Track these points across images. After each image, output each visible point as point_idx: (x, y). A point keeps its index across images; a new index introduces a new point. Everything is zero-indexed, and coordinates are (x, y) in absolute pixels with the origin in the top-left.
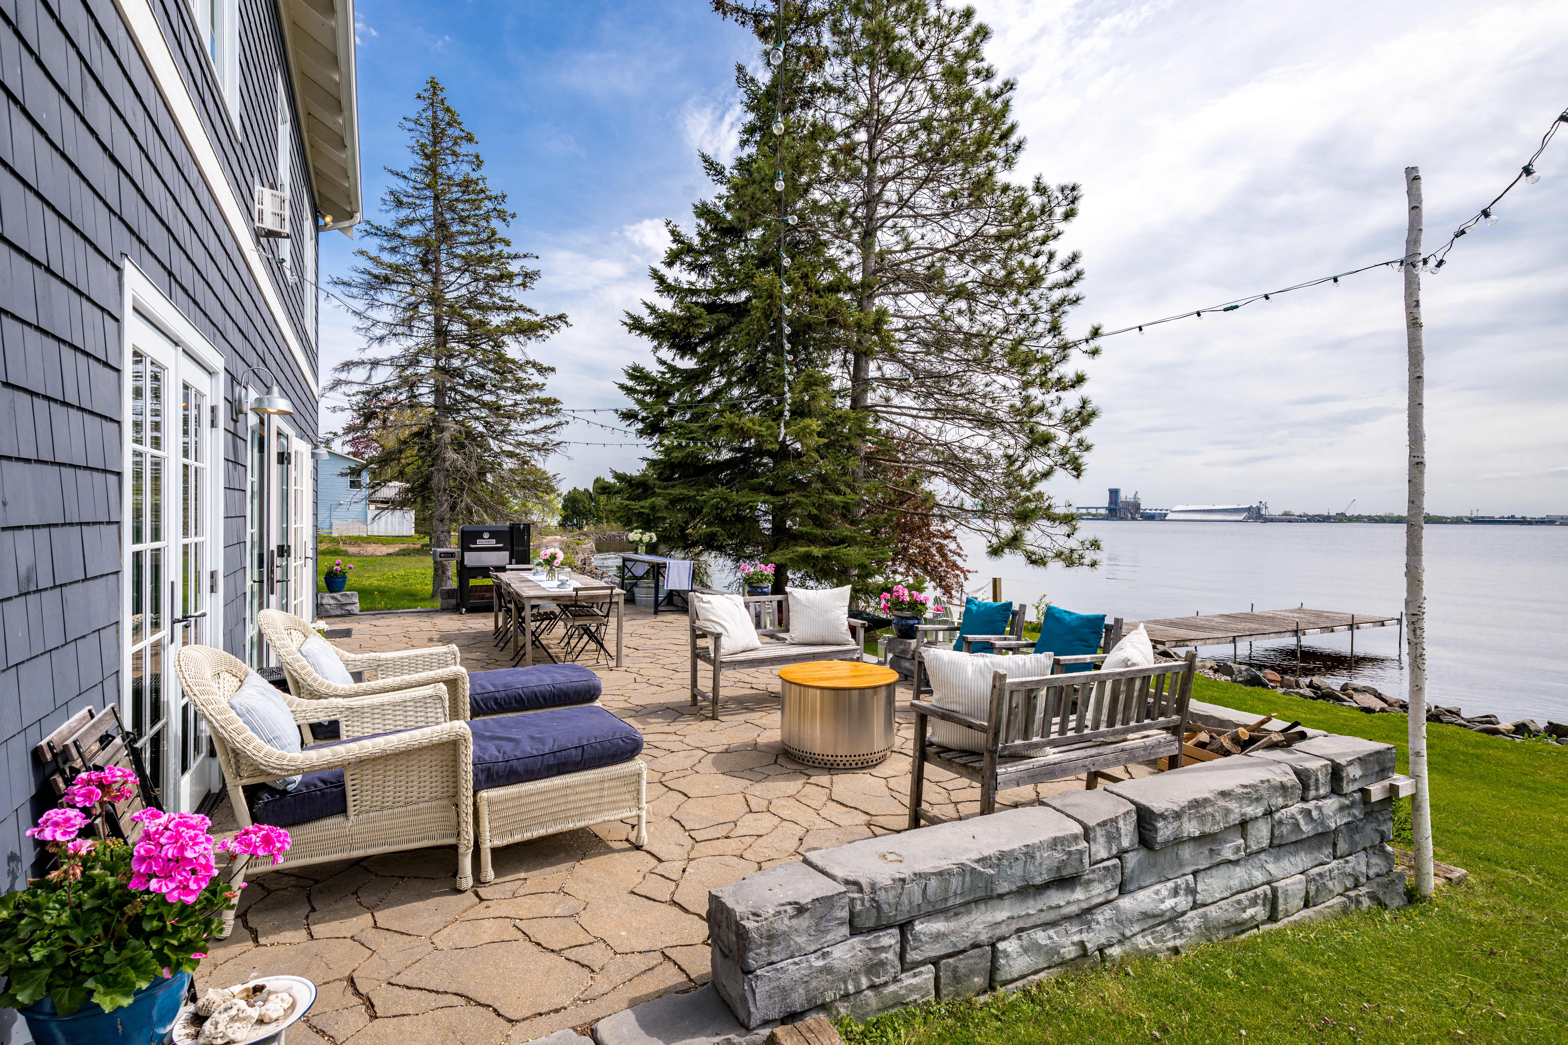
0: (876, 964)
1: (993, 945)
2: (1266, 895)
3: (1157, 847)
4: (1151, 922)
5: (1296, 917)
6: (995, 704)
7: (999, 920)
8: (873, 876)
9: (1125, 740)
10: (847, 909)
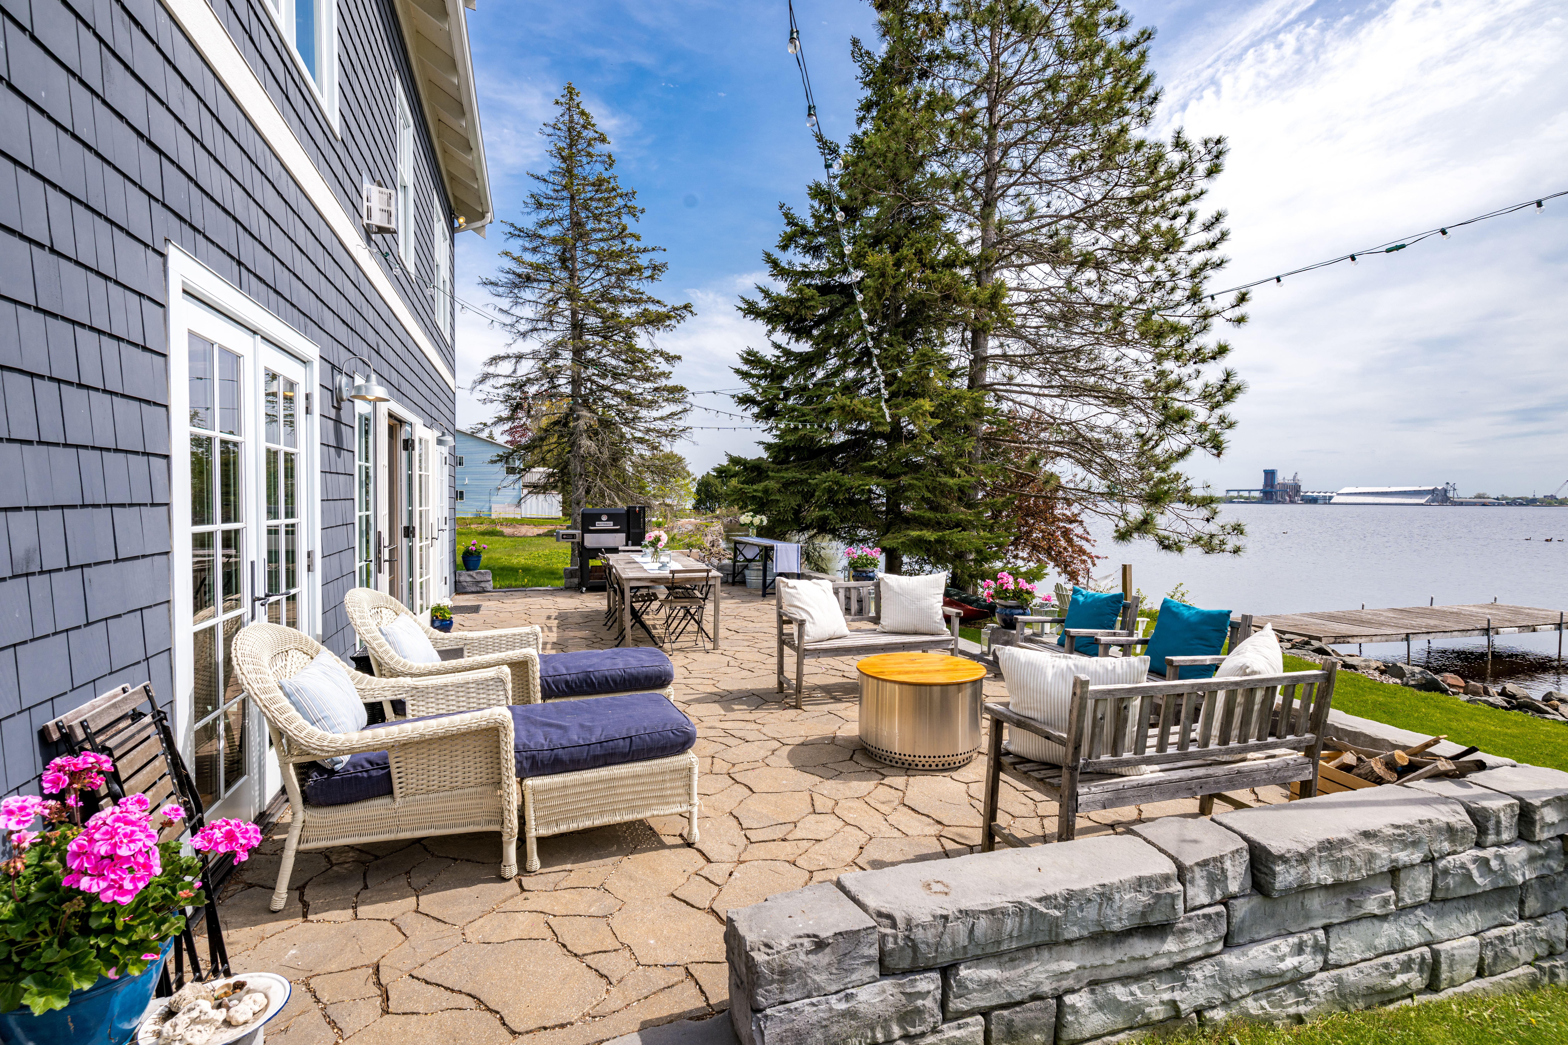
0: (911, 1011)
1: (1059, 998)
2: (1423, 959)
3: (1275, 895)
4: (1266, 983)
5: (1466, 988)
6: (1075, 713)
7: (1067, 969)
8: (910, 910)
9: (1244, 760)
10: (877, 946)
